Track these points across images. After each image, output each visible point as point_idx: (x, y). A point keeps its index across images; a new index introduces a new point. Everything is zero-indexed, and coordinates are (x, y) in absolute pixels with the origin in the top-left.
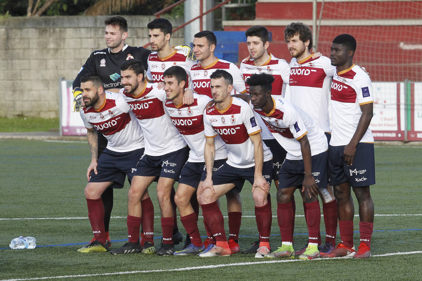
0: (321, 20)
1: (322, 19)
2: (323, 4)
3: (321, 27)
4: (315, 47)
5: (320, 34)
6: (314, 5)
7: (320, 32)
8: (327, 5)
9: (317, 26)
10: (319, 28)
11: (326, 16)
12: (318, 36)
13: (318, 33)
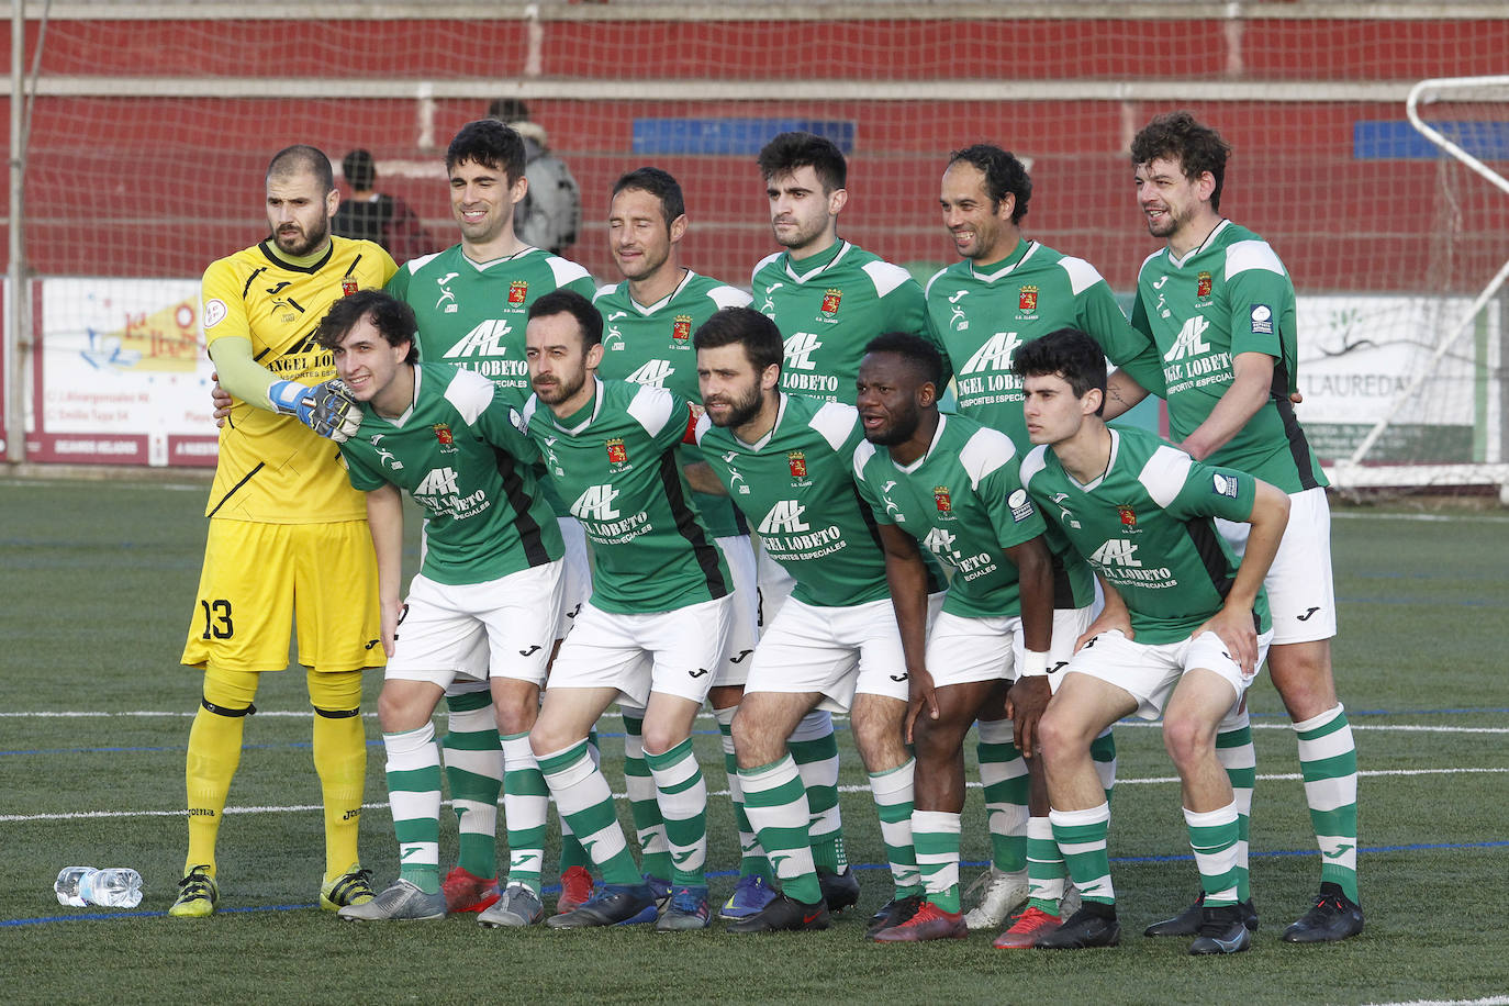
0: (35, 79)
1: (41, 74)
2: (43, 27)
3: (39, 98)
4: (18, 164)
5: (34, 125)
6: (17, 31)
7: (35, 118)
8: (58, 33)
9: (25, 98)
10: (30, 105)
11: (52, 66)
12: (28, 128)
13: (29, 121)
